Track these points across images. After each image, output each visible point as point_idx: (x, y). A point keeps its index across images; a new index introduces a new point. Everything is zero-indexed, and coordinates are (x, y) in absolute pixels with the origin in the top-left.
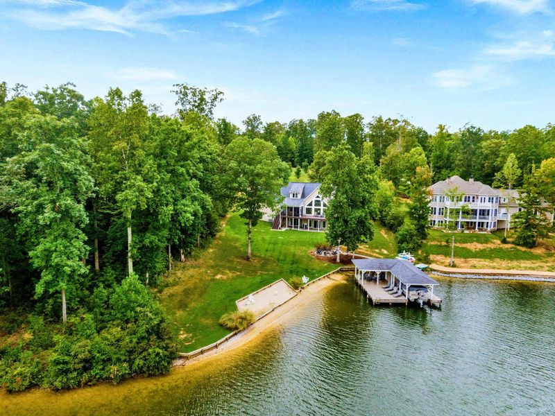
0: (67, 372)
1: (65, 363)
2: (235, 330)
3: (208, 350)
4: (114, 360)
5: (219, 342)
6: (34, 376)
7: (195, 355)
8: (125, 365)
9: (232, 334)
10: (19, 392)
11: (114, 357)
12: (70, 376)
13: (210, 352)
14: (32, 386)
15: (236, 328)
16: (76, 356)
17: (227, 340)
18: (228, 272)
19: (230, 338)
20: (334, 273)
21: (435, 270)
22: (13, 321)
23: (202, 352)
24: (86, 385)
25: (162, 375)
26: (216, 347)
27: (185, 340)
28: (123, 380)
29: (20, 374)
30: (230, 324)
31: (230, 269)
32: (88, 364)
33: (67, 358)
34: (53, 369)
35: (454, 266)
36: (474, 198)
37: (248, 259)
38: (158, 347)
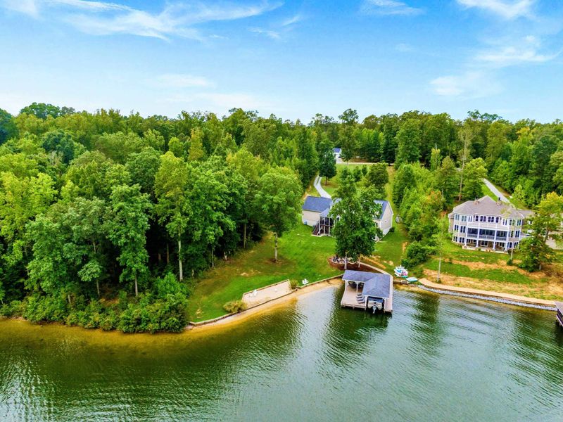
0: (129, 324)
1: (129, 319)
2: (230, 313)
3: (209, 323)
4: (152, 321)
5: (217, 319)
6: (114, 324)
7: (200, 325)
8: (157, 324)
9: (228, 315)
10: (107, 331)
11: (152, 320)
12: (130, 326)
13: (210, 324)
14: (113, 329)
15: (231, 312)
16: (133, 316)
17: (223, 318)
18: (252, 271)
19: (226, 317)
20: (335, 278)
21: (421, 284)
22: (113, 292)
23: (205, 323)
24: (138, 332)
25: (177, 333)
26: (215, 321)
27: (198, 315)
28: (156, 332)
29: (108, 322)
30: (228, 309)
31: (255, 269)
32: (139, 321)
33: (129, 317)
34: (122, 322)
35: (440, 282)
36: (497, 218)
37: (274, 261)
38: (176, 317)
